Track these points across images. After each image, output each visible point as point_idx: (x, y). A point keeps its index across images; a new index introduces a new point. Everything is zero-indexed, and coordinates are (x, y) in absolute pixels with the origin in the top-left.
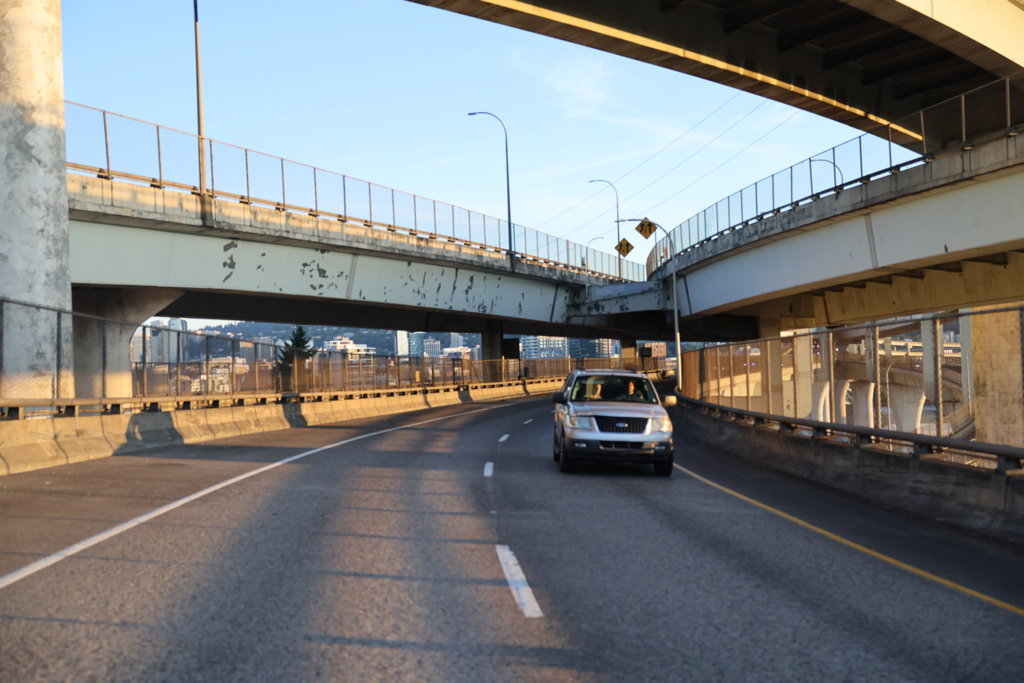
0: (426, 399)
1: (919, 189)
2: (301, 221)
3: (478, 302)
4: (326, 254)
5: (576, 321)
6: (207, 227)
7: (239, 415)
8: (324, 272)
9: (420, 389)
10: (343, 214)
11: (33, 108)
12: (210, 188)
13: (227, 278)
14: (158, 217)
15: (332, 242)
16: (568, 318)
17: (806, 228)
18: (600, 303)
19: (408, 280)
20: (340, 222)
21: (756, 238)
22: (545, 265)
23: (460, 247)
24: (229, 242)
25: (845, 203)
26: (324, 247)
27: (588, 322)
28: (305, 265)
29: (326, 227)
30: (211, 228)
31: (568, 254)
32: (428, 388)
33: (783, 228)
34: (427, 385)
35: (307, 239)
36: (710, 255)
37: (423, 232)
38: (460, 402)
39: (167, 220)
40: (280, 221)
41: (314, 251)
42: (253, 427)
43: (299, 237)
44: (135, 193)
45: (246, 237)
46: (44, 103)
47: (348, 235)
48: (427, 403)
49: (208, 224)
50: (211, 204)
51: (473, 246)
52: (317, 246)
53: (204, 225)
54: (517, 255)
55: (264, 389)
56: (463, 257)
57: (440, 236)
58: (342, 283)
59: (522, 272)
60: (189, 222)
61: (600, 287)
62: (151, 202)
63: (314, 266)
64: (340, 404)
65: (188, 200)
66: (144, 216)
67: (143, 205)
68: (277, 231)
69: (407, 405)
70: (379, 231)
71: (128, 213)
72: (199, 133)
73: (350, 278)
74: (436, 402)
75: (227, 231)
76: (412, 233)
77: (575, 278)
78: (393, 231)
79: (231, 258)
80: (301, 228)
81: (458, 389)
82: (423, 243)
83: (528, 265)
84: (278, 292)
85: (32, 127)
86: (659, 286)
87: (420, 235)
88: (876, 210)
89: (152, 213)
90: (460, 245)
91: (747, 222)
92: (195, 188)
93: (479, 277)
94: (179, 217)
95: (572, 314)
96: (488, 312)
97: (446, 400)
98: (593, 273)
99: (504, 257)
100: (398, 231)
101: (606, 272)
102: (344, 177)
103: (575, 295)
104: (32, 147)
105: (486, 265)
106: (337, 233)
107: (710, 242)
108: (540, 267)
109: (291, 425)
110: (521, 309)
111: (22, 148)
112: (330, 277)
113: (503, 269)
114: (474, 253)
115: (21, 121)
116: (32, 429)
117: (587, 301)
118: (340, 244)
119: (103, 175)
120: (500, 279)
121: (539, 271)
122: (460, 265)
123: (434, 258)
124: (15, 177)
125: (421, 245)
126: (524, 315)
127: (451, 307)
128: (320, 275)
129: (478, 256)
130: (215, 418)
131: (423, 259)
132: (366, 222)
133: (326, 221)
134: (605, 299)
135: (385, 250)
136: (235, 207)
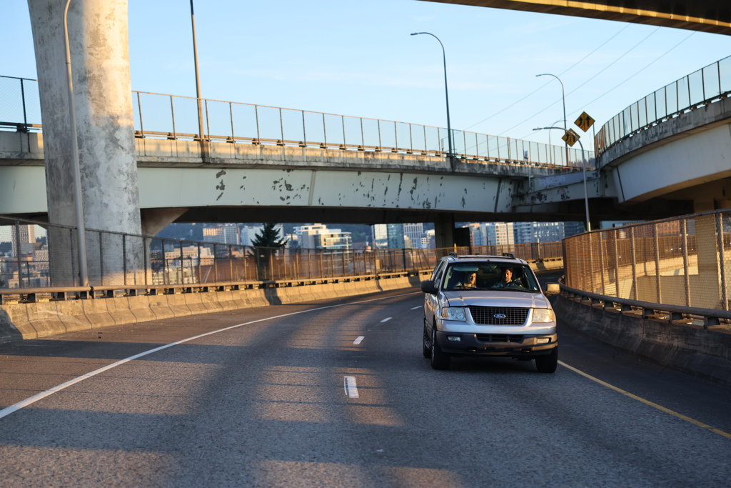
0: (378, 283)
2: (271, 150)
3: (422, 199)
4: (291, 172)
6: (206, 162)
7: (236, 296)
8: (290, 186)
9: (373, 276)
10: (303, 140)
11: (118, 117)
12: (206, 134)
13: (219, 197)
14: (174, 160)
15: (295, 164)
16: (514, 208)
18: (542, 193)
19: (359, 187)
20: (301, 148)
21: (656, 139)
22: (486, 163)
23: (402, 156)
24: (220, 171)
25: (711, 114)
26: (289, 167)
27: (535, 209)
28: (275, 182)
29: (291, 152)
30: (209, 163)
31: (509, 150)
33: (673, 132)
35: (276, 163)
36: (628, 151)
37: (370, 147)
38: (410, 286)
39: (179, 161)
40: (256, 152)
41: (282, 171)
42: (245, 304)
43: (270, 163)
44: (158, 145)
45: (232, 166)
46: (124, 113)
47: (307, 157)
48: (379, 287)
49: (206, 161)
50: (207, 146)
51: (415, 153)
52: (284, 167)
53: (204, 162)
54: (458, 157)
55: (254, 278)
56: (406, 164)
57: (385, 148)
58: (305, 193)
59: (461, 171)
60: (194, 161)
61: (544, 177)
62: (168, 149)
63: (282, 183)
64: (306, 289)
65: (192, 145)
66: (165, 160)
67: (164, 153)
68: (254, 160)
69: (361, 289)
70: (333, 151)
71: (154, 160)
72: (198, 96)
73: (311, 189)
74: (387, 286)
75: (219, 164)
76: (360, 149)
77: (517, 171)
78: (344, 149)
79: (222, 183)
80: (271, 156)
81: (408, 275)
82: (370, 156)
83: (468, 164)
84: (255, 204)
85: (117, 128)
86: (597, 176)
87: (367, 150)
89: (169, 157)
90: (403, 154)
91: (651, 124)
92: (196, 136)
93: (422, 179)
94: (187, 158)
95: (517, 203)
96: (432, 207)
97: (397, 285)
98: (537, 164)
99: (445, 160)
100: (348, 149)
101: (551, 162)
102: (303, 111)
103: (519, 187)
104: (119, 140)
105: (427, 169)
106: (299, 157)
107: (628, 139)
108: (481, 165)
109: (270, 303)
110: (464, 203)
111: (114, 141)
112: (295, 190)
113: (444, 170)
114: (415, 159)
115: (112, 125)
116: (141, 301)
117: (530, 191)
118: (302, 164)
119: (139, 135)
120: (442, 178)
121: (480, 169)
122: (403, 170)
123: (380, 167)
124: (110, 159)
125: (368, 158)
126: (468, 208)
127: (397, 206)
128: (287, 189)
129: (419, 161)
130: (222, 297)
131: (370, 169)
132: (322, 144)
133: (290, 148)
134: (547, 190)
135: (338, 165)
136: (223, 146)
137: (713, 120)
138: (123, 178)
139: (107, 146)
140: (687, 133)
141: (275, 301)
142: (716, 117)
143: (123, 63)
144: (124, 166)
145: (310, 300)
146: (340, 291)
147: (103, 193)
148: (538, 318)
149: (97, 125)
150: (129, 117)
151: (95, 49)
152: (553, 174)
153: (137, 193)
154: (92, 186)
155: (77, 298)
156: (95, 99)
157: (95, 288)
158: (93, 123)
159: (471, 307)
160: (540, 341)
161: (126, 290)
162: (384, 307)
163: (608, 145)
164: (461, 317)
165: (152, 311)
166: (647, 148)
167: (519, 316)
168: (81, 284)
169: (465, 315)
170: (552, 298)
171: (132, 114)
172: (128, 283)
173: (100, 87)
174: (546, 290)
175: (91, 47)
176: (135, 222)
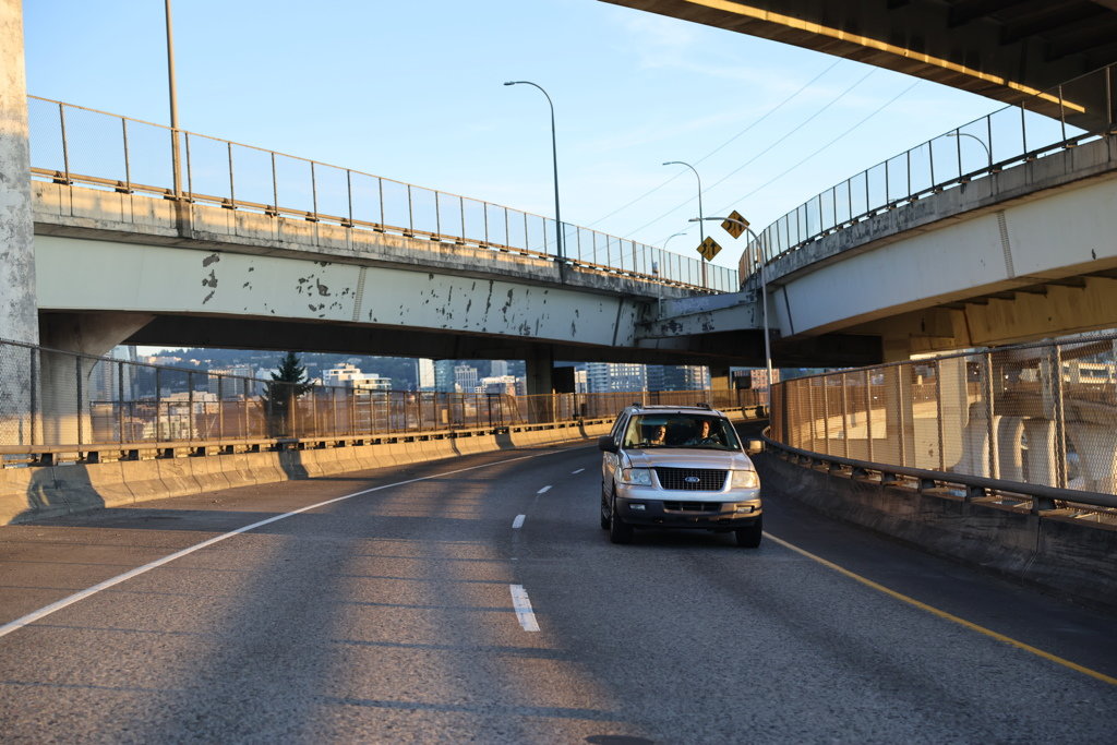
0: (454, 445)
1: (1059, 181)
2: (296, 227)
3: (518, 323)
4: (327, 266)
5: (648, 344)
6: (184, 237)
7: (228, 464)
8: (326, 289)
9: (447, 432)
10: (347, 217)
12: (187, 190)
13: (207, 299)
14: (126, 228)
15: (335, 253)
16: (637, 341)
17: (928, 228)
18: (677, 321)
19: (431, 298)
20: (344, 228)
21: (867, 239)
22: (605, 274)
23: (495, 254)
24: (209, 254)
25: (972, 197)
26: (325, 259)
27: (663, 344)
28: (302, 281)
29: (328, 234)
30: (189, 239)
31: (635, 259)
32: (457, 431)
33: (899, 228)
34: (458, 426)
35: (304, 249)
36: (813, 260)
37: (448, 237)
38: (498, 448)
39: (136, 231)
40: (270, 228)
41: (312, 263)
42: (244, 479)
43: (294, 247)
44: (98, 200)
45: (231, 248)
47: (354, 244)
48: (456, 450)
49: (185, 234)
50: (187, 210)
51: (512, 252)
52: (317, 257)
53: (180, 236)
54: (568, 263)
55: (255, 433)
56: (499, 266)
57: (470, 241)
58: (348, 301)
59: (574, 284)
60: (163, 233)
61: (677, 300)
62: (115, 209)
63: (313, 282)
64: (347, 452)
65: (160, 206)
66: (110, 227)
67: (107, 214)
68: (268, 241)
69: (429, 453)
70: (393, 237)
71: (90, 224)
72: (173, 125)
73: (358, 296)
74: (467, 448)
75: (207, 242)
76: (434, 238)
77: (644, 289)
78: (410, 236)
79: (212, 275)
80: (296, 237)
81: (495, 432)
82: (448, 251)
83: (582, 274)
84: (268, 313)
86: (752, 299)
87: (444, 241)
88: (1010, 206)
89: (118, 223)
90: (495, 252)
91: (857, 219)
92: (168, 192)
93: (519, 291)
94: (149, 227)
95: (641, 335)
96: (532, 334)
97: (479, 446)
98: (668, 282)
99: (552, 266)
100: (417, 236)
101: (685, 280)
103: (644, 311)
105: (527, 277)
106: (338, 241)
107: (813, 244)
108: (599, 277)
109: (289, 477)
110: (574, 330)
112: (333, 295)
113: (550, 281)
114: (512, 260)
117: (660, 318)
118: (345, 253)
119: (61, 179)
120: (546, 292)
121: (598, 282)
122: (495, 276)
123: (463, 268)
125: (445, 253)
126: (580, 338)
127: (484, 329)
128: (321, 293)
129: (518, 264)
130: (201, 467)
131: (448, 271)
132: (377, 226)
133: (327, 227)
134: (684, 317)
135: (401, 260)
136: (217, 214)
140: (922, 229)
141: (297, 472)
142: (980, 201)
144: (6, 211)
145: (355, 470)
152: (689, 296)
176: (25, 321)
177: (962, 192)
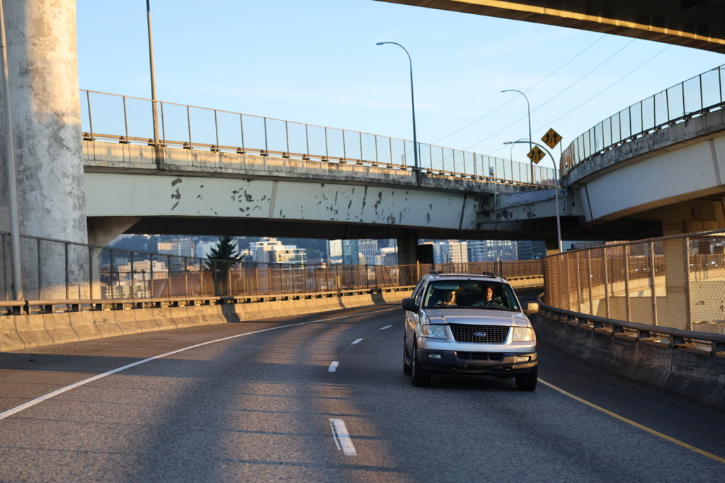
0: (340, 301)
2: (231, 158)
3: (387, 214)
4: (251, 182)
6: (161, 168)
7: (191, 312)
8: (250, 197)
9: (336, 292)
10: (264, 149)
11: (63, 115)
12: (162, 139)
13: (174, 207)
14: (126, 165)
15: (256, 173)
16: (479, 225)
18: (508, 210)
19: (322, 200)
20: (262, 156)
22: (451, 178)
23: (368, 168)
24: (175, 178)
25: (692, 130)
26: (249, 177)
27: (500, 227)
28: (235, 192)
29: (251, 161)
30: (164, 170)
31: (475, 166)
32: (343, 292)
33: (649, 148)
34: (341, 289)
35: (236, 172)
36: (599, 168)
37: (334, 158)
39: (132, 167)
40: (214, 159)
41: (241, 181)
42: (201, 321)
43: (230, 171)
44: (109, 149)
45: (188, 174)
46: (70, 110)
47: (269, 167)
48: (341, 305)
49: (161, 167)
50: (162, 151)
51: (380, 166)
52: (244, 177)
53: (158, 168)
54: (423, 171)
55: (209, 293)
56: (371, 177)
57: (350, 159)
58: (266, 205)
59: (427, 186)
60: (148, 167)
61: (508, 194)
62: (121, 154)
63: (242, 193)
65: (146, 150)
66: (117, 165)
67: (115, 157)
68: (213, 168)
69: (323, 307)
70: (296, 161)
71: (105, 164)
72: (153, 98)
73: (272, 200)
74: (350, 303)
75: (175, 171)
76: (324, 159)
77: (482, 187)
78: (307, 159)
79: (177, 191)
80: (231, 164)
81: (371, 292)
82: (334, 168)
83: (433, 179)
84: (213, 214)
85: (63, 126)
86: (564, 193)
87: (331, 161)
88: (717, 137)
89: (121, 162)
90: (368, 166)
91: (625, 140)
92: (150, 141)
93: (387, 193)
94: (140, 163)
95: (482, 221)
96: (397, 222)
97: (359, 302)
98: (502, 181)
99: (410, 174)
100: (312, 159)
101: (516, 179)
102: (265, 118)
103: (484, 203)
104: (64, 139)
105: (392, 183)
106: (260, 166)
107: (599, 156)
108: (447, 180)
109: (228, 321)
110: (429, 219)
111: (57, 140)
112: (255, 201)
113: (409, 185)
114: (381, 172)
115: (57, 123)
116: (85, 318)
117: (496, 208)
118: (263, 174)
119: (88, 138)
120: (407, 193)
121: (446, 183)
122: (368, 183)
123: (344, 179)
124: (54, 160)
125: (332, 170)
126: (433, 224)
127: (361, 220)
128: (247, 200)
129: (385, 174)
130: (177, 313)
131: (334, 181)
132: (284, 153)
133: (251, 157)
134: (513, 207)
135: (301, 176)
136: (180, 152)
137: (694, 135)
138: (68, 181)
139: (50, 146)
140: (664, 150)
141: (233, 318)
142: (697, 133)
143: (71, 56)
144: (70, 168)
145: (270, 317)
146: (302, 308)
147: (45, 198)
148: (519, 337)
149: (39, 122)
150: (75, 115)
151: (38, 39)
152: (518, 191)
153: (84, 198)
154: (33, 190)
155: (9, 314)
156: (38, 94)
157: (31, 303)
158: (35, 120)
159: (451, 325)
160: (520, 360)
161: (68, 305)
162: (350, 326)
163: (577, 162)
164: (442, 334)
165: (97, 328)
166: (619, 165)
167: (499, 334)
168: (15, 298)
169: (446, 333)
170: (532, 317)
171: (79, 112)
172: (71, 297)
173: (44, 81)
174: (526, 309)
175: (34, 36)
176: (81, 230)
177: (686, 126)
